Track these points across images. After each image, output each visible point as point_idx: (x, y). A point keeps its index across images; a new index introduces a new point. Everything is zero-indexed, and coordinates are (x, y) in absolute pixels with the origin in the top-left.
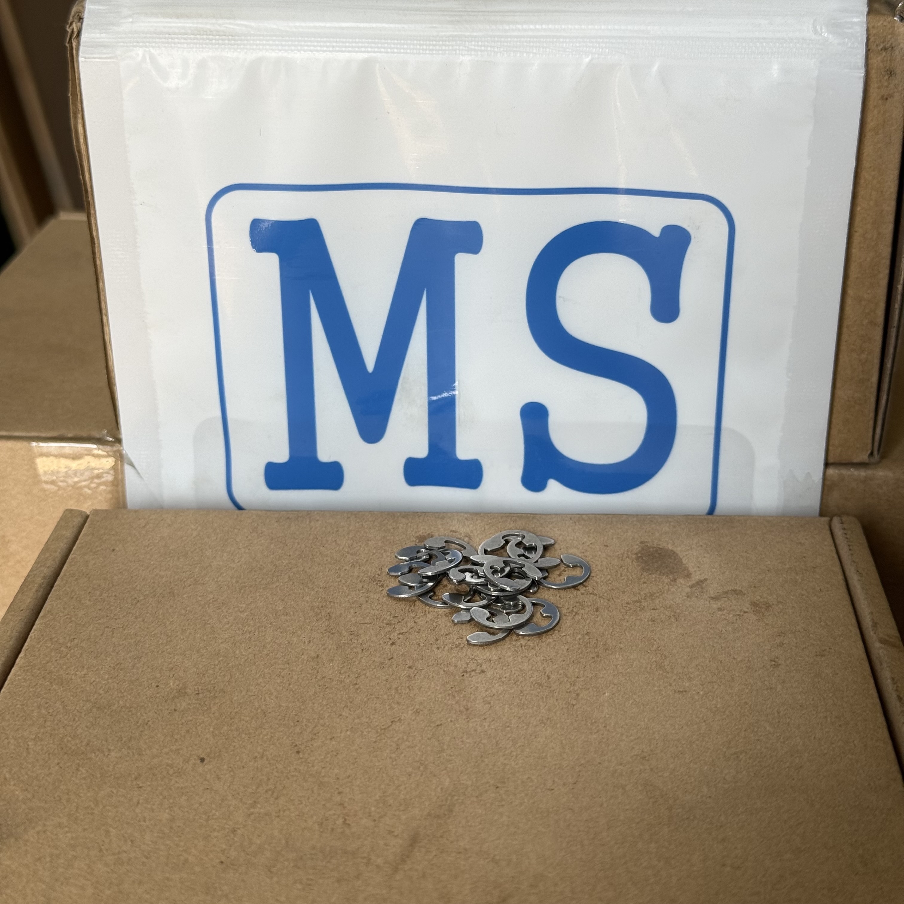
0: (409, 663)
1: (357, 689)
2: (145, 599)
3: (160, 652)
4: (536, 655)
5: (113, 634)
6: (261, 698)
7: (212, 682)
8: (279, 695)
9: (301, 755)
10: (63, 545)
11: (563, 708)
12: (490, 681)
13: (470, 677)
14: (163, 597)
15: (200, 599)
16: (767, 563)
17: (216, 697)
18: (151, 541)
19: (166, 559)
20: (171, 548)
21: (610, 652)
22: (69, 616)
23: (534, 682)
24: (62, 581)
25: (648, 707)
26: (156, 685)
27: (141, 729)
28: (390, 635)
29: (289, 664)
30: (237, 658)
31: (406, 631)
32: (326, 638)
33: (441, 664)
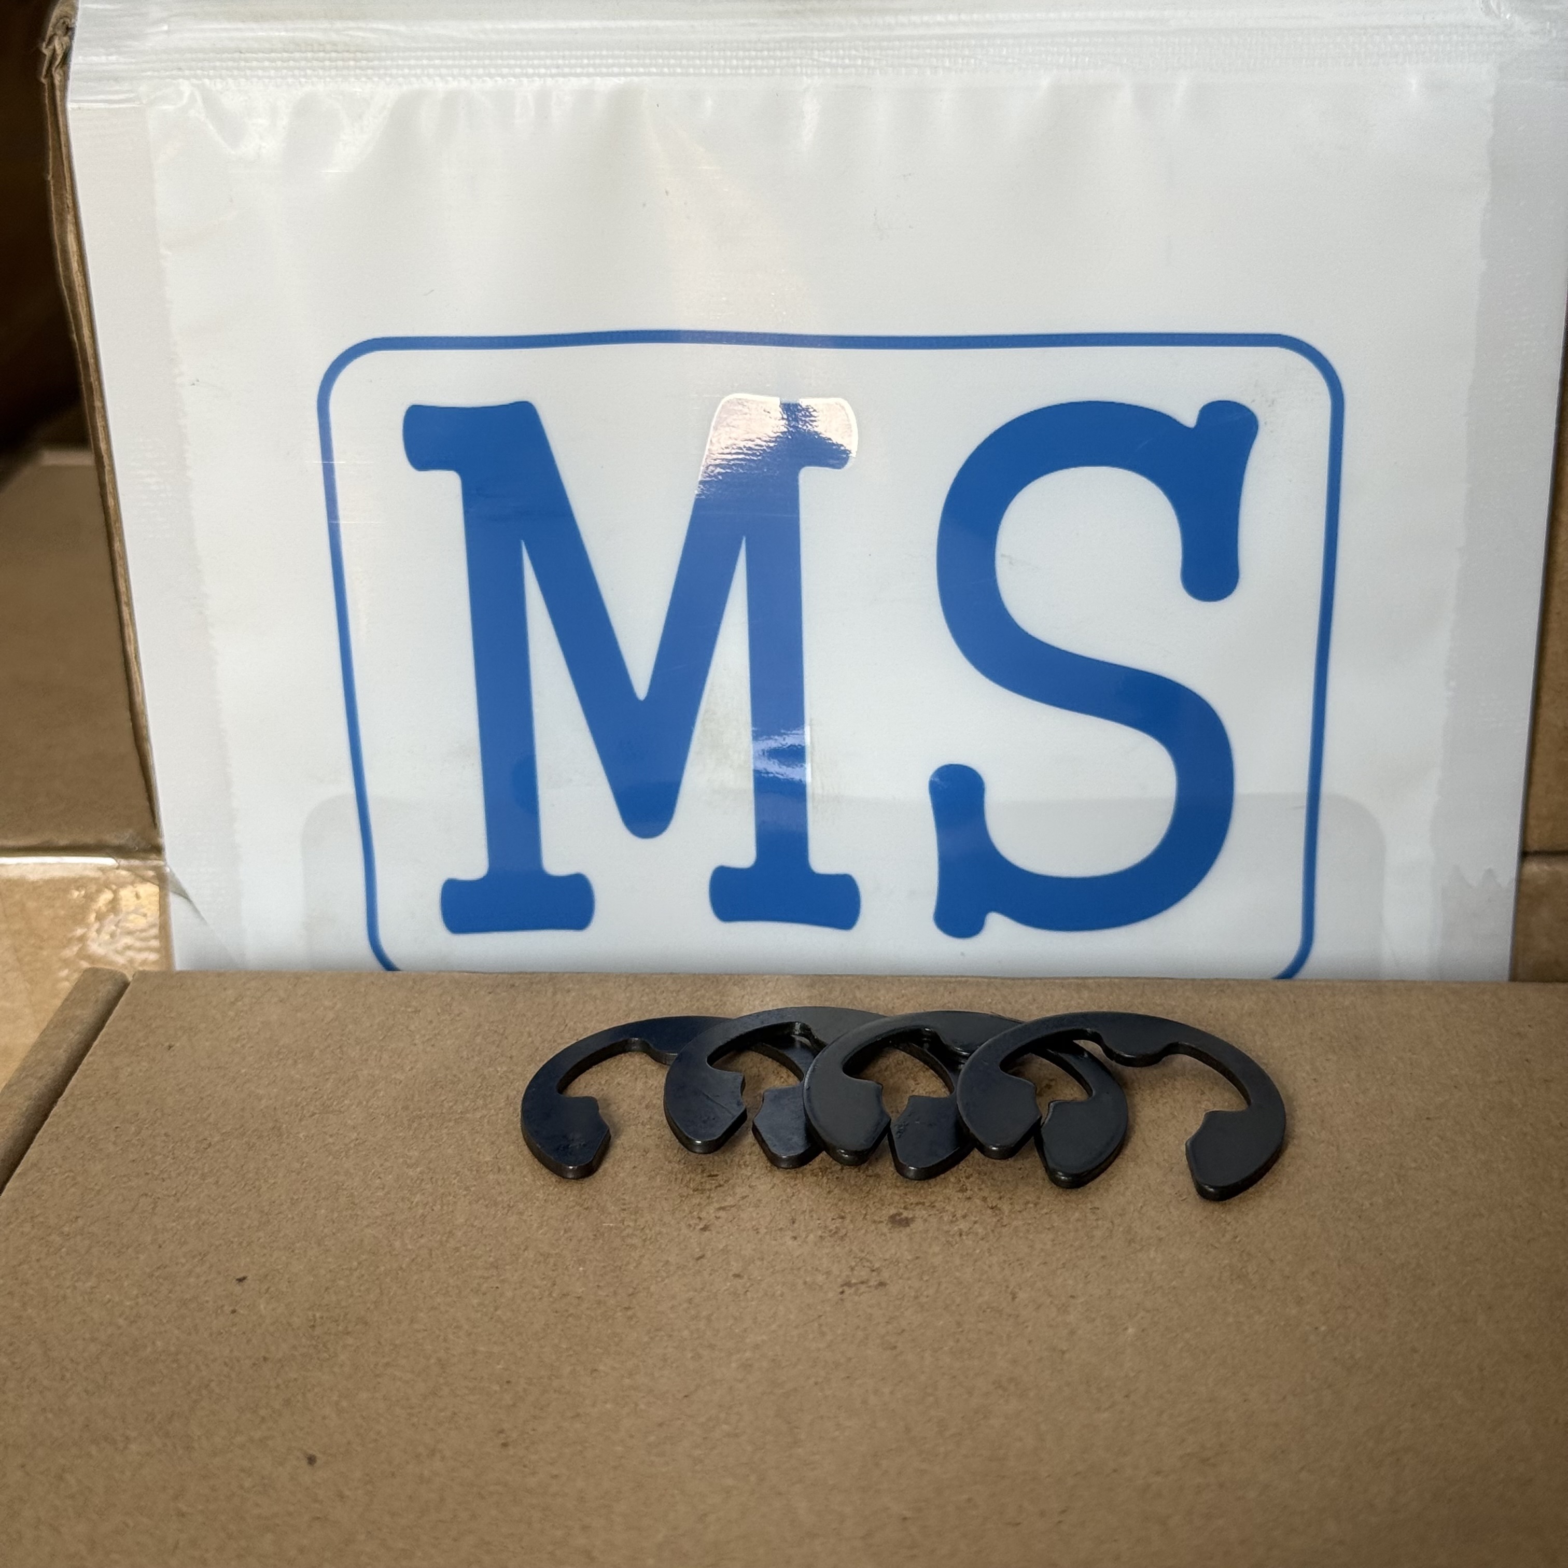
0: (736, 1267)
1: (630, 1318)
2: (224, 1141)
3: (244, 1244)
4: (989, 1250)
5: (153, 1209)
6: (440, 1336)
7: (344, 1304)
8: (475, 1330)
9: (511, 1451)
10: (73, 1037)
11: (1040, 1360)
12: (898, 1302)
13: (856, 1293)
14: (260, 1137)
15: (331, 1140)
16: (1453, 1072)
17: (348, 1333)
18: (244, 1030)
19: (271, 1063)
20: (281, 1043)
21: (1139, 1247)
22: (72, 1174)
23: (985, 1307)
24: (65, 1106)
25: (1213, 1356)
26: (231, 1309)
27: (194, 1396)
28: (701, 1211)
29: (497, 1268)
30: (396, 1255)
31: (732, 1203)
32: (572, 1218)
33: (799, 1269)
